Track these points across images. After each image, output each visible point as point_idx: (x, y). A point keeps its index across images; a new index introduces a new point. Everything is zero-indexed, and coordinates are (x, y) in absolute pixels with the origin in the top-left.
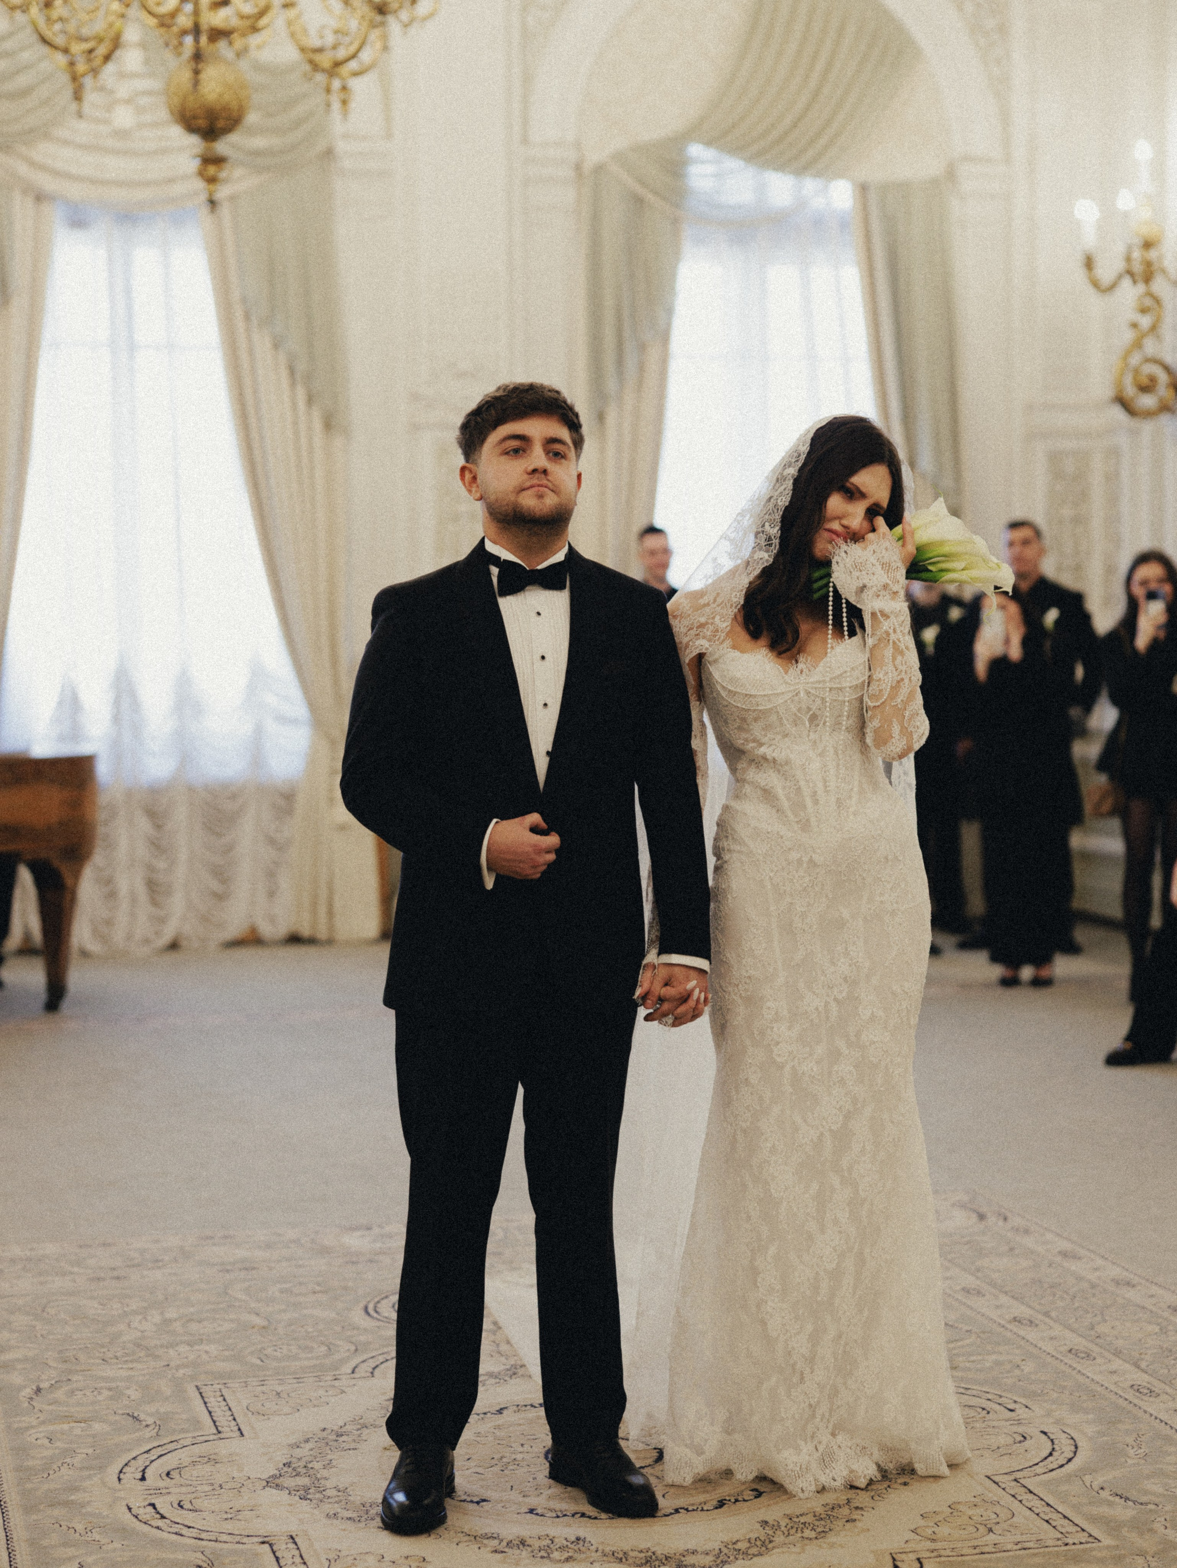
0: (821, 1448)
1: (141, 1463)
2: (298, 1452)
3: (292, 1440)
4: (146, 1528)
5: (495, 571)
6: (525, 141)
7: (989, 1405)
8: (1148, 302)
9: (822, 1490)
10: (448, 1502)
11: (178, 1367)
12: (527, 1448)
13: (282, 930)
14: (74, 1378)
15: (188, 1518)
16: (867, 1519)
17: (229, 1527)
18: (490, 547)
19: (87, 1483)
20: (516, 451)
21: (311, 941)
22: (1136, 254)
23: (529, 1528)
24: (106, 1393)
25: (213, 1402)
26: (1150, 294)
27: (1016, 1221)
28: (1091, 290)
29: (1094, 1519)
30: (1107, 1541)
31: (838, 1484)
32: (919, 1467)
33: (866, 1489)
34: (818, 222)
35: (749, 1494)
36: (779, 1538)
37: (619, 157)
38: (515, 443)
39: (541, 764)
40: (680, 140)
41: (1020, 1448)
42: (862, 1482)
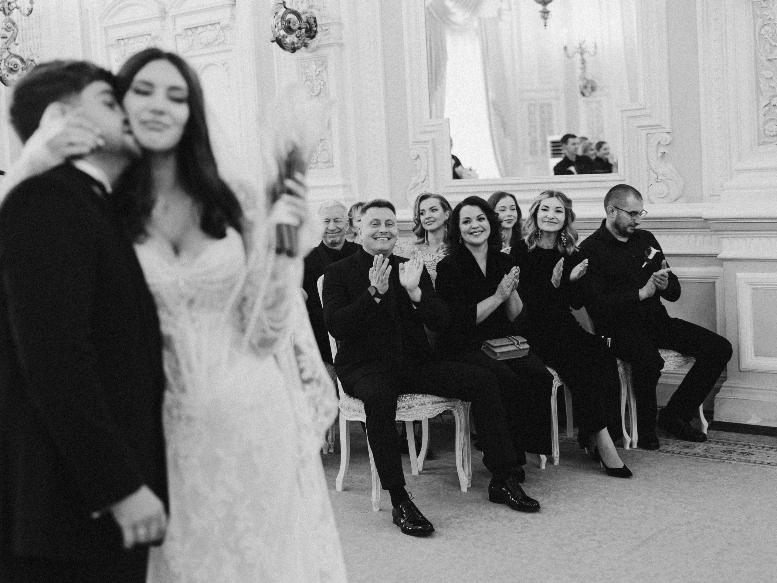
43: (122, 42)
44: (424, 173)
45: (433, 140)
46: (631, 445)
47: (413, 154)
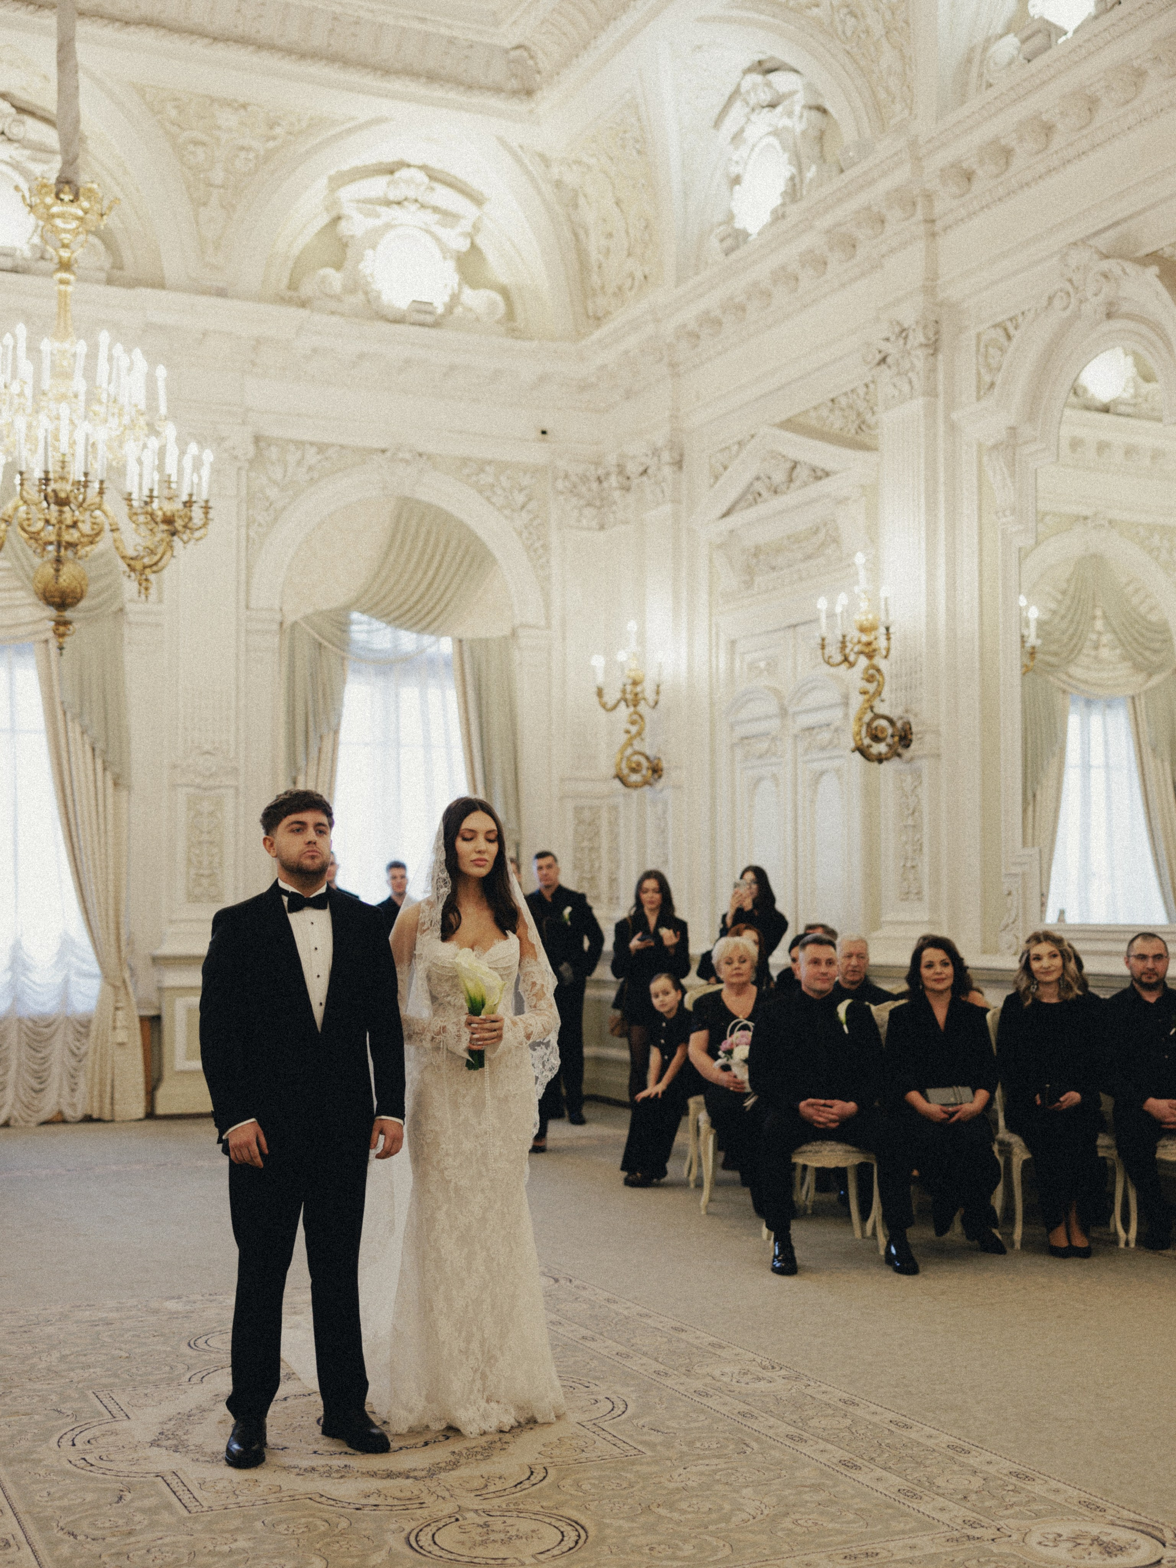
0: (481, 1410)
1: (69, 1436)
2: (166, 1427)
3: (161, 1419)
4: (83, 1472)
5: (285, 899)
6: (247, 607)
7: (573, 1384)
8: (635, 717)
9: (484, 1433)
10: (265, 1450)
11: (78, 1383)
12: (305, 1419)
13: (79, 1114)
14: (14, 1390)
15: (109, 1465)
16: (511, 1448)
17: (134, 1468)
18: (282, 884)
19: (39, 1449)
20: (298, 830)
21: (99, 1120)
22: (629, 688)
23: (318, 1462)
24: (37, 1399)
25: (105, 1401)
26: (636, 713)
27: (577, 1282)
28: (601, 711)
29: (641, 1442)
30: (649, 1453)
31: (493, 1429)
32: (540, 1420)
33: (509, 1432)
34: (431, 662)
35: (441, 1438)
36: (463, 1460)
37: (307, 618)
38: (297, 826)
39: (318, 1012)
40: (347, 609)
41: (594, 1407)
42: (507, 1428)
43: (746, 741)
44: (1013, 914)
45: (1024, 874)
46: (1127, 1243)
47: (1005, 888)
